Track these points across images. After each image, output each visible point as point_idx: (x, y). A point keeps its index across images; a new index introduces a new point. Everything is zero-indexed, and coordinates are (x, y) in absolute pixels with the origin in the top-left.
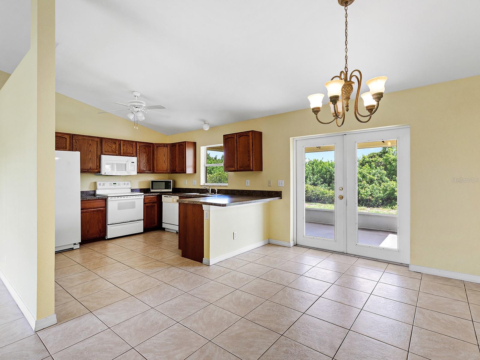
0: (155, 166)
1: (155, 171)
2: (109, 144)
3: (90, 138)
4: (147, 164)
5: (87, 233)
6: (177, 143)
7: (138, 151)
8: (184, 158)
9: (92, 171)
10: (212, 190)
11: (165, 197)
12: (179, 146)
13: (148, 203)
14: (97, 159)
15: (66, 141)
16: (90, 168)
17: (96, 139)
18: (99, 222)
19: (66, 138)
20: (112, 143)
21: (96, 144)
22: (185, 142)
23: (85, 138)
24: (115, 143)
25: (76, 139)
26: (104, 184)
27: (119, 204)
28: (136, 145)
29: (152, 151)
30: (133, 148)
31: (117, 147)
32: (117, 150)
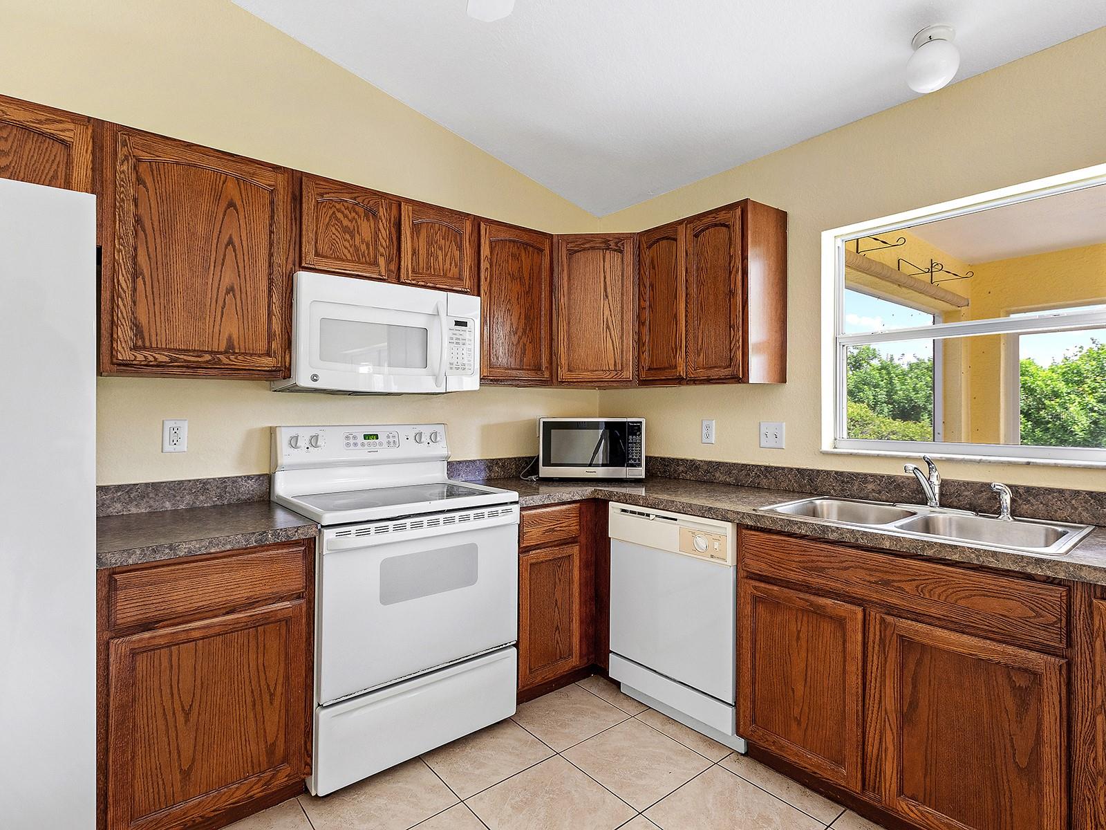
0: (562, 350)
1: (563, 373)
2: (339, 215)
3: (231, 168)
4: (524, 339)
5: (178, 786)
6: (680, 222)
7: (484, 265)
8: (731, 293)
9: (238, 362)
10: (944, 484)
11: (623, 510)
12: (696, 236)
13: (537, 547)
14: (270, 296)
15: (69, 163)
16: (230, 346)
17: (264, 180)
18: (267, 698)
19: (67, 145)
20: (359, 210)
21: (268, 210)
22: (744, 205)
23: (196, 159)
24: (373, 215)
25: (139, 160)
26: (314, 441)
27: (386, 565)
28: (475, 234)
29: (545, 274)
30: (460, 248)
31: (384, 233)
32: (382, 250)
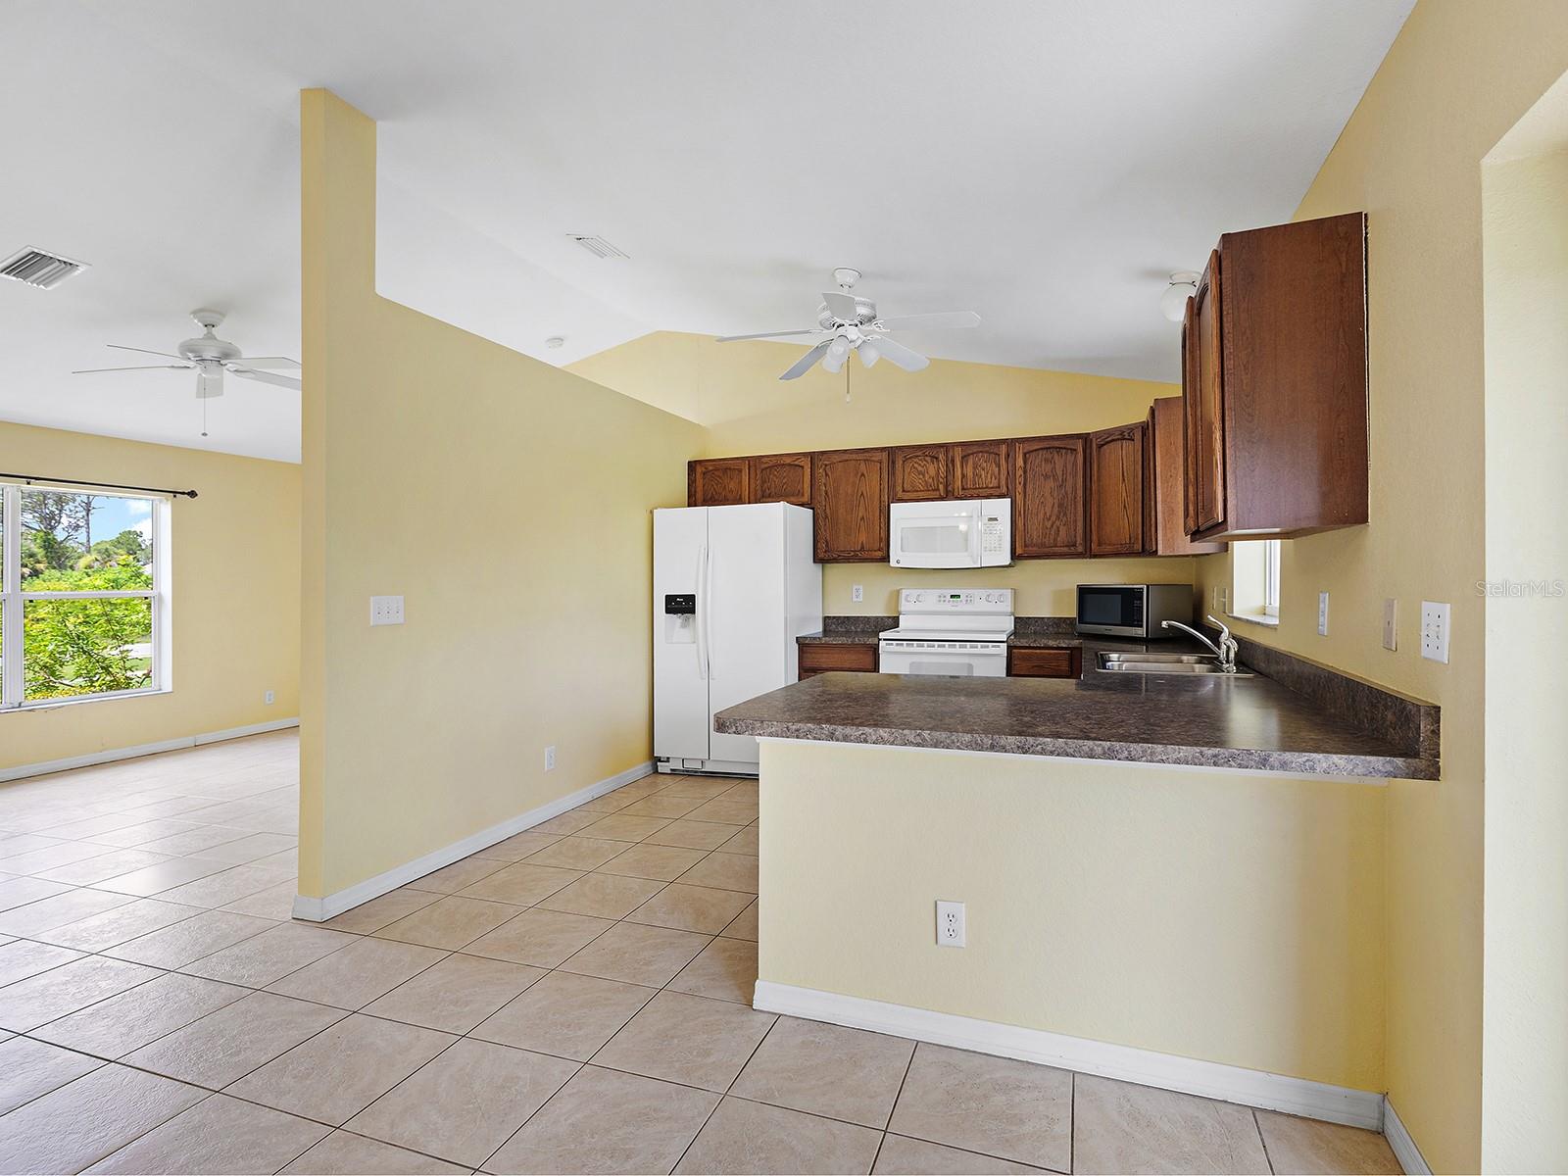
0: (1094, 526)
1: (1095, 547)
2: (916, 466)
3: (861, 456)
4: (1057, 523)
7: (1019, 473)
14: (880, 518)
15: (803, 475)
16: (863, 547)
17: (877, 456)
20: (927, 458)
21: (879, 473)
23: (846, 457)
24: (937, 458)
25: (825, 465)
26: (920, 598)
27: (913, 665)
28: (1010, 454)
29: (1079, 468)
30: (998, 465)
31: (943, 470)
32: (941, 480)
